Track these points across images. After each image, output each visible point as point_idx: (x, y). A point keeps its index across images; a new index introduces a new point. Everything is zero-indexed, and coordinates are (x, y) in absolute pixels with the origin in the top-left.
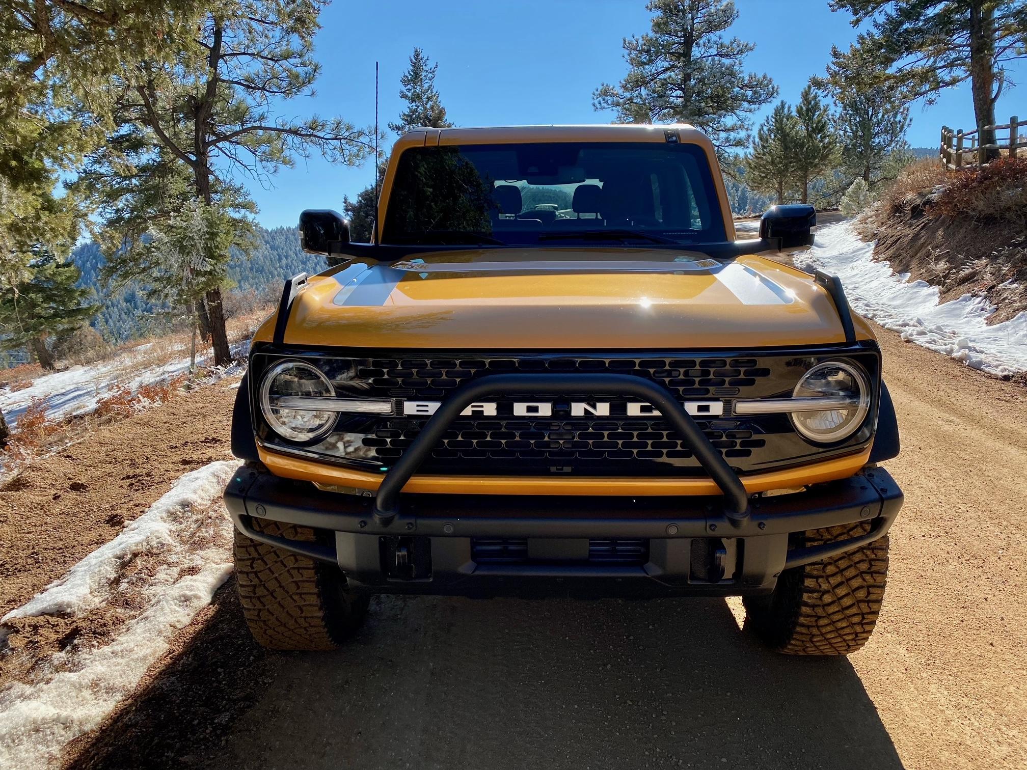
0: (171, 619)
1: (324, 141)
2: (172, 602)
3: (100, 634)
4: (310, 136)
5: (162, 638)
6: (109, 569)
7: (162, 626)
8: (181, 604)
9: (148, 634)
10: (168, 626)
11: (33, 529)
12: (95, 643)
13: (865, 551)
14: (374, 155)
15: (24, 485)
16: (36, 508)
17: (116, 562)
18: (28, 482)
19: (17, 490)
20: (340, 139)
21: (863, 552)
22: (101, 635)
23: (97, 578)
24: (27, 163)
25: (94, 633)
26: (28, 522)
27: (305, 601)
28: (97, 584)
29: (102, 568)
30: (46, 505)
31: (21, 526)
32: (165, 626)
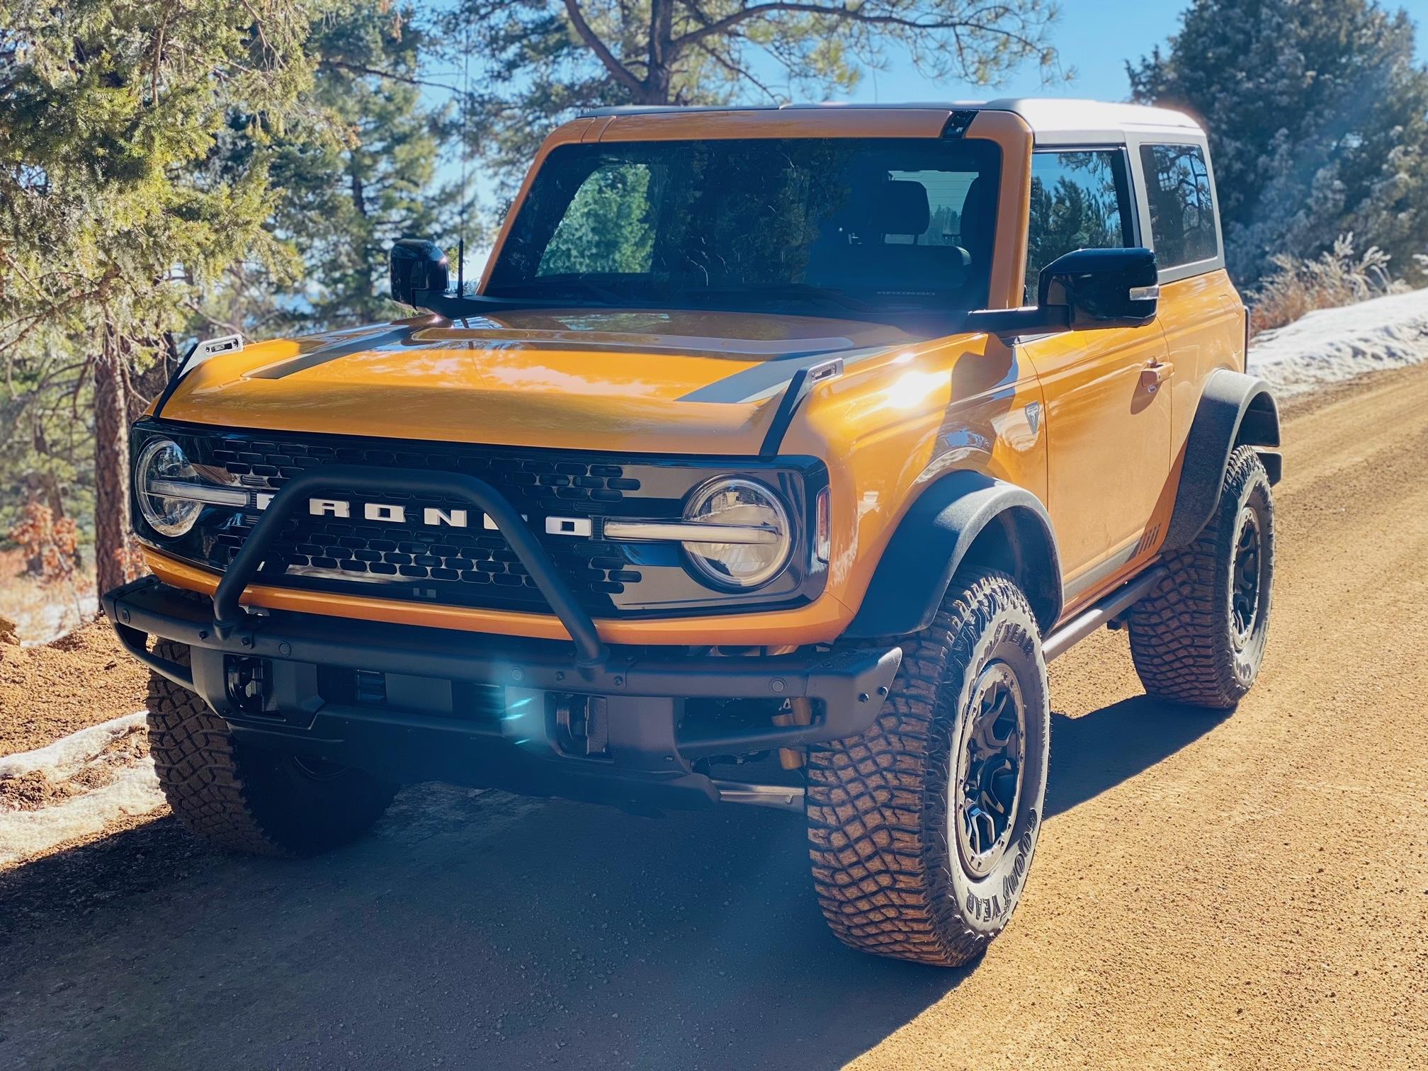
0: (126, 802)
1: (917, 30)
2: (137, 785)
3: (28, 797)
4: (890, 19)
5: (102, 819)
6: (94, 742)
7: (107, 806)
8: (150, 790)
9: (85, 811)
10: (117, 807)
11: (53, 698)
12: (16, 803)
13: (885, 773)
14: (1033, 59)
15: (75, 645)
16: (71, 674)
17: (108, 737)
18: (82, 642)
19: (66, 650)
20: (954, 25)
21: (881, 774)
22: (29, 799)
23: (73, 751)
24: (122, 150)
25: (21, 794)
26: (51, 689)
27: (216, 762)
28: (71, 758)
29: (85, 740)
30: (88, 674)
31: (39, 693)
32: (112, 807)
